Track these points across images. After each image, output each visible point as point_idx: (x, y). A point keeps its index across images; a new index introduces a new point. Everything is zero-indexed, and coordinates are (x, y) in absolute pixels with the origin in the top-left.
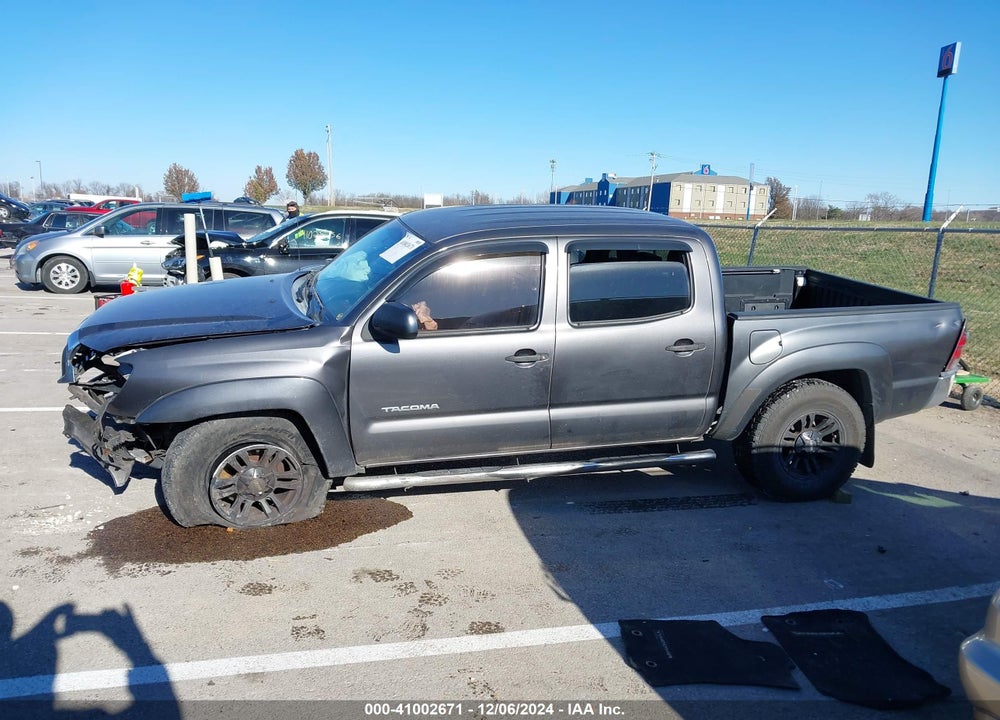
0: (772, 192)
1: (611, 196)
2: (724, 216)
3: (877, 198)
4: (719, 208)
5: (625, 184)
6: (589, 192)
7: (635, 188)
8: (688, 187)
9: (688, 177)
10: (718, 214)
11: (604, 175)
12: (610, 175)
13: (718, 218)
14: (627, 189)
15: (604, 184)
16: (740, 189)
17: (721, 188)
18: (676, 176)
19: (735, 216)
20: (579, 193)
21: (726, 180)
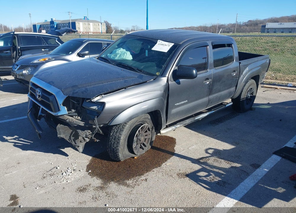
0: (106, 25)
1: (55, 26)
2: (93, 33)
3: (134, 27)
4: (92, 30)
5: (60, 22)
6: (47, 25)
7: (64, 24)
8: (81, 24)
9: (80, 20)
10: (92, 32)
11: (52, 19)
12: (53, 19)
13: (92, 33)
14: (60, 24)
15: (52, 22)
16: (97, 24)
17: (91, 24)
18: (77, 20)
19: (97, 33)
20: (43, 25)
21: (92, 21)
